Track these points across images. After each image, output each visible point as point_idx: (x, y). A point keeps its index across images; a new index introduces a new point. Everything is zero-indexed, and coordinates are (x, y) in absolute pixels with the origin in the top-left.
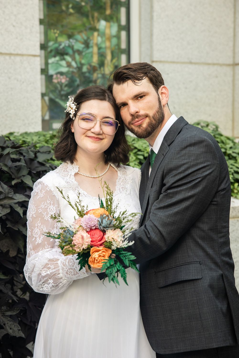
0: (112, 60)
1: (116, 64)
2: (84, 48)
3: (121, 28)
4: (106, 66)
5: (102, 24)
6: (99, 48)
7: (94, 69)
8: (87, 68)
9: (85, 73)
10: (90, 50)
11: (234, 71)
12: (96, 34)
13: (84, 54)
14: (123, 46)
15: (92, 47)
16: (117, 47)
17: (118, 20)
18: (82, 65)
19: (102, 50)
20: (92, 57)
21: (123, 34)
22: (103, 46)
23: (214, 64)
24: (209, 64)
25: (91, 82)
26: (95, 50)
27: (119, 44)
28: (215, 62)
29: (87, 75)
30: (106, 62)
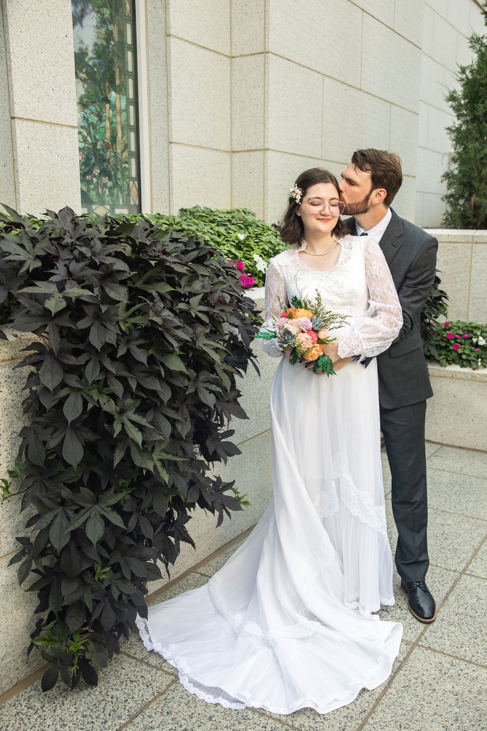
0: (122, 138)
1: (126, 142)
2: (97, 121)
3: (129, 102)
4: (117, 143)
5: (113, 95)
6: (111, 123)
7: (107, 147)
8: (101, 145)
9: (100, 150)
10: (103, 124)
11: (231, 158)
12: (108, 106)
13: (98, 128)
14: (132, 122)
15: (105, 120)
16: (126, 123)
17: (126, 94)
18: (97, 140)
19: (113, 125)
20: (105, 131)
21: (132, 108)
22: (115, 120)
23: (217, 150)
24: (214, 149)
25: (104, 161)
26: (108, 124)
27: (128, 119)
28: (218, 148)
29: (101, 152)
30: (117, 139)
